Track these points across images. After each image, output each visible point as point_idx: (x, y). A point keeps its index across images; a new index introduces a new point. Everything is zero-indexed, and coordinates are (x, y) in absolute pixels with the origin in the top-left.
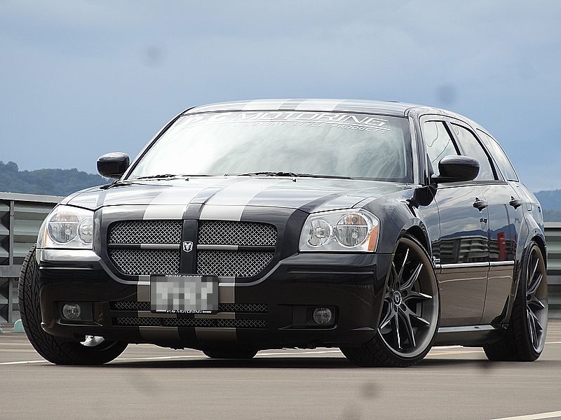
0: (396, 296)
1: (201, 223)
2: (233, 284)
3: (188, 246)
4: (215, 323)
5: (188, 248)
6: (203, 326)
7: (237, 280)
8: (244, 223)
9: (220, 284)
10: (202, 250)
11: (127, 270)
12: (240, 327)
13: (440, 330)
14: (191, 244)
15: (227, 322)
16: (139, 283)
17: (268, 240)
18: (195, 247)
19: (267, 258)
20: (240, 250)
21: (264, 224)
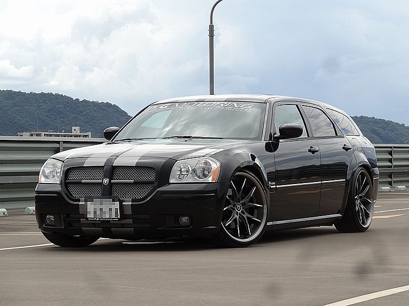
0: (238, 206)
1: (114, 168)
2: (130, 203)
3: (106, 181)
4: (123, 226)
5: (106, 182)
6: (116, 227)
7: (133, 201)
8: (138, 167)
9: (124, 203)
10: (115, 183)
11: (76, 196)
12: (137, 228)
13: (268, 224)
14: (108, 180)
15: (128, 225)
16: (80, 203)
17: (151, 177)
18: (110, 181)
19: (150, 188)
20: (135, 183)
21: (149, 168)
